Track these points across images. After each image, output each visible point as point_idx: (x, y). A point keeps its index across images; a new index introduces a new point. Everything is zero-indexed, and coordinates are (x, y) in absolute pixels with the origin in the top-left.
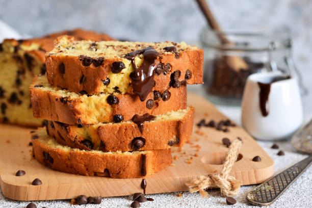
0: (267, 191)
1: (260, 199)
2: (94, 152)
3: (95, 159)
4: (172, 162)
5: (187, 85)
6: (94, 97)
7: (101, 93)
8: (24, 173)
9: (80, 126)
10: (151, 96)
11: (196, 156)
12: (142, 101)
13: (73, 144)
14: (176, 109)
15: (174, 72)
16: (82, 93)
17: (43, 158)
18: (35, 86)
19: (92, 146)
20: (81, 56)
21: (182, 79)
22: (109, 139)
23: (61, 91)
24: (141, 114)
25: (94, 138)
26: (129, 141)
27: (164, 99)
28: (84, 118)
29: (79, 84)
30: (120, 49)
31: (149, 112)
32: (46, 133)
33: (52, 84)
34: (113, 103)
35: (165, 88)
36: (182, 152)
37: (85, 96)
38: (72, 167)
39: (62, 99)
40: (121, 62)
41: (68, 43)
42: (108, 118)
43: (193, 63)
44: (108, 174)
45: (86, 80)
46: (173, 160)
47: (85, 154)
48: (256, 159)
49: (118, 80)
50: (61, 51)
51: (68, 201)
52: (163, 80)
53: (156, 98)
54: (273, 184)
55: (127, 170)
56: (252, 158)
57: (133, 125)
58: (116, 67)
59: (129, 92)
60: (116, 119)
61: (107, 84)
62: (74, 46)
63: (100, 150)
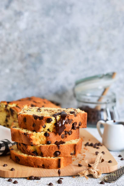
0: (114, 176)
1: (110, 180)
2: (38, 157)
3: (38, 160)
4: (72, 162)
5: (80, 128)
6: (38, 133)
7: (42, 131)
8: (7, 165)
9: (32, 145)
10: (63, 133)
11: (83, 159)
12: (60, 135)
13: (29, 153)
14: (74, 139)
15: (74, 123)
16: (34, 131)
17: (15, 159)
18: (13, 127)
19: (37, 154)
20: (34, 115)
21: (77, 126)
22: (44, 151)
23: (24, 130)
24: (59, 141)
25: (38, 151)
26: (53, 153)
27: (69, 134)
28: (34, 142)
29: (32, 127)
30: (50, 111)
31: (63, 140)
32: (17, 148)
33: (20, 126)
34: (47, 136)
35: (70, 130)
36: (77, 158)
37: (35, 132)
38: (28, 163)
39: (25, 134)
40: (51, 118)
41: (28, 108)
42: (44, 142)
43: (82, 119)
44: (44, 167)
45: (35, 126)
46: (73, 161)
47: (34, 158)
48: (110, 162)
49: (49, 126)
50: (25, 112)
51: (26, 178)
52: (69, 126)
53: (66, 134)
54: (117, 173)
55: (52, 165)
56: (108, 161)
57: (55, 146)
58: (49, 120)
59: (54, 131)
60: (48, 143)
61: (44, 127)
62: (30, 110)
63: (40, 156)
